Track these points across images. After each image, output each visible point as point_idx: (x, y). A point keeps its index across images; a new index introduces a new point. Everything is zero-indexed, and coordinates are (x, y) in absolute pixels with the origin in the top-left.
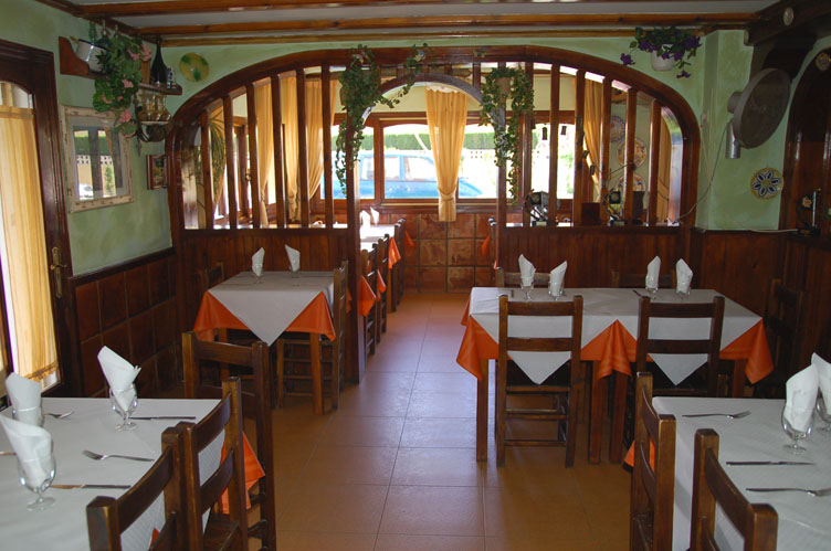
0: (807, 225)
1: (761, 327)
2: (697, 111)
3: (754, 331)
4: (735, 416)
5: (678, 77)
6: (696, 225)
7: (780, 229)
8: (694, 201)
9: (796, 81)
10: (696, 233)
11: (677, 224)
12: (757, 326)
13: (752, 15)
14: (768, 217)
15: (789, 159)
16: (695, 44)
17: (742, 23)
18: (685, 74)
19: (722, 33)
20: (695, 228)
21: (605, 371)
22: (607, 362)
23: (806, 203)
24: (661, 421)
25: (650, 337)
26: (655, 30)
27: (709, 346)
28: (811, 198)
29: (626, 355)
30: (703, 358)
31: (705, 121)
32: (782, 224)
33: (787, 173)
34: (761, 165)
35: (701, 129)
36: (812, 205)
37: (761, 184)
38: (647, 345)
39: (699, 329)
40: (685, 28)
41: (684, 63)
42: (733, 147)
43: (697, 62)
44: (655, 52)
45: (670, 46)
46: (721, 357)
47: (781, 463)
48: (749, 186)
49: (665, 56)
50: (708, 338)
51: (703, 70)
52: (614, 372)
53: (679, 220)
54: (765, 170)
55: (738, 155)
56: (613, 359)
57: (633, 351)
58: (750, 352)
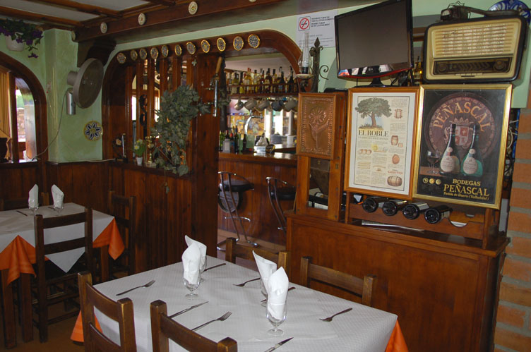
0: (120, 157)
1: (115, 223)
2: (43, 81)
3: (111, 225)
4: (147, 286)
5: (29, 57)
6: (49, 160)
7: (103, 159)
8: (46, 145)
9: (105, 68)
10: (50, 165)
11: (36, 160)
12: (112, 222)
13: (78, 23)
14: (95, 152)
15: (104, 116)
16: (39, 35)
17: (70, 26)
18: (34, 56)
19: (57, 31)
20: (49, 162)
21: (14, 276)
22: (14, 268)
23: (118, 142)
24: (123, 305)
25: (46, 243)
26: (7, 20)
27: (85, 241)
28: (120, 139)
29: (28, 259)
30: (82, 250)
31: (49, 88)
32: (105, 157)
33: (104, 124)
34: (89, 120)
35: (46, 94)
36: (122, 144)
37: (90, 131)
38: (44, 248)
39: (77, 231)
40: (31, 23)
41: (33, 47)
42: (71, 107)
43: (41, 47)
44: (10, 37)
45: (22, 34)
46: (94, 246)
47: (192, 307)
48: (83, 133)
49: (19, 41)
50: (83, 236)
51: (44, 54)
52: (22, 275)
53: (37, 157)
54: (91, 122)
55: (74, 112)
56: (19, 265)
57: (33, 256)
58: (110, 240)
